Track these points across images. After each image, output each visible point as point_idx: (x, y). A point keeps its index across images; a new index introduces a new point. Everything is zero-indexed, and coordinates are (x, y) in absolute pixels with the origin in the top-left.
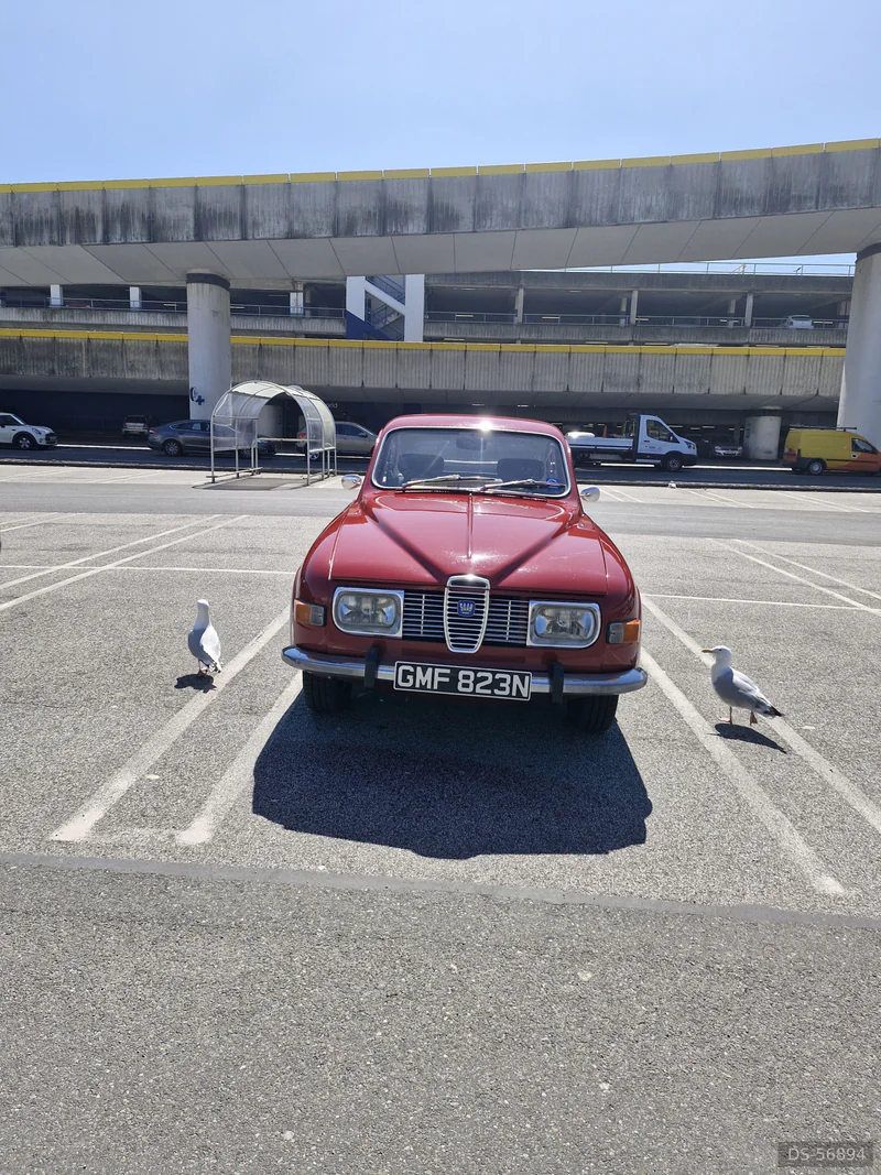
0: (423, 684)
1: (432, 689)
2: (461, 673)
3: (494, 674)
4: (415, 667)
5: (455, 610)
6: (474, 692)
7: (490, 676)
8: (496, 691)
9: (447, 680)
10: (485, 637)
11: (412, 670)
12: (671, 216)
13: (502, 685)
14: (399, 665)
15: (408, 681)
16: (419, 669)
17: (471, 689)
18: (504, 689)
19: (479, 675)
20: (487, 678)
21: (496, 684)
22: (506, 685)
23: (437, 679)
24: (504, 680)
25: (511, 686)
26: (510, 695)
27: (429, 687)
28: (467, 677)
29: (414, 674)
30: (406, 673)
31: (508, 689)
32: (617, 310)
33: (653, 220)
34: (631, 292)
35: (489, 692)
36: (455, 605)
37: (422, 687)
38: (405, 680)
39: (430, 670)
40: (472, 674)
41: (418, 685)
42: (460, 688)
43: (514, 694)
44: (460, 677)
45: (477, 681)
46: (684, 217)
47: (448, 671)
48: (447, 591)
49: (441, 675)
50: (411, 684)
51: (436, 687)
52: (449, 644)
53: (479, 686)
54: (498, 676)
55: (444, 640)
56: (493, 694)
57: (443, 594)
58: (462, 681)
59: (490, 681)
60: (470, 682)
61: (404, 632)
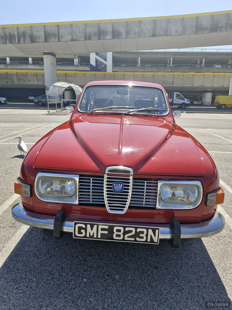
0: (92, 235)
1: (97, 238)
2: (115, 229)
3: (136, 228)
4: (86, 225)
5: (111, 188)
6: (123, 239)
7: (133, 230)
8: (138, 239)
9: (106, 232)
10: (130, 204)
11: (84, 226)
12: (183, 33)
13: (141, 235)
14: (76, 224)
15: (82, 233)
16: (88, 226)
17: (121, 238)
18: (142, 238)
19: (127, 229)
20: (131, 231)
21: (137, 234)
22: (144, 235)
23: (100, 232)
24: (143, 233)
25: (147, 235)
26: (146, 241)
27: (95, 236)
28: (119, 231)
29: (86, 229)
30: (80, 228)
31: (145, 237)
32: (167, 63)
33: (178, 34)
34: (171, 57)
35: (133, 239)
36: (111, 185)
37: (91, 237)
38: (80, 232)
39: (95, 227)
40: (122, 229)
41: (88, 236)
42: (115, 237)
43: (149, 240)
44: (115, 231)
45: (125, 233)
46: (187, 34)
47: (107, 227)
48: (106, 176)
49: (102, 229)
50: (83, 235)
51: (99, 236)
52: (108, 208)
53: (126, 236)
54: (138, 230)
55: (104, 206)
56: (136, 240)
57: (103, 177)
58: (116, 233)
59: (133, 233)
60: (121, 233)
61: (79, 201)
